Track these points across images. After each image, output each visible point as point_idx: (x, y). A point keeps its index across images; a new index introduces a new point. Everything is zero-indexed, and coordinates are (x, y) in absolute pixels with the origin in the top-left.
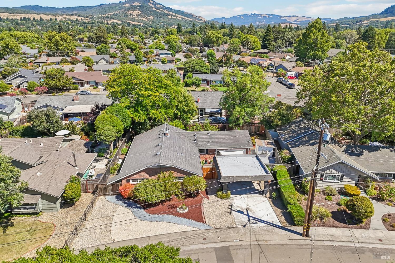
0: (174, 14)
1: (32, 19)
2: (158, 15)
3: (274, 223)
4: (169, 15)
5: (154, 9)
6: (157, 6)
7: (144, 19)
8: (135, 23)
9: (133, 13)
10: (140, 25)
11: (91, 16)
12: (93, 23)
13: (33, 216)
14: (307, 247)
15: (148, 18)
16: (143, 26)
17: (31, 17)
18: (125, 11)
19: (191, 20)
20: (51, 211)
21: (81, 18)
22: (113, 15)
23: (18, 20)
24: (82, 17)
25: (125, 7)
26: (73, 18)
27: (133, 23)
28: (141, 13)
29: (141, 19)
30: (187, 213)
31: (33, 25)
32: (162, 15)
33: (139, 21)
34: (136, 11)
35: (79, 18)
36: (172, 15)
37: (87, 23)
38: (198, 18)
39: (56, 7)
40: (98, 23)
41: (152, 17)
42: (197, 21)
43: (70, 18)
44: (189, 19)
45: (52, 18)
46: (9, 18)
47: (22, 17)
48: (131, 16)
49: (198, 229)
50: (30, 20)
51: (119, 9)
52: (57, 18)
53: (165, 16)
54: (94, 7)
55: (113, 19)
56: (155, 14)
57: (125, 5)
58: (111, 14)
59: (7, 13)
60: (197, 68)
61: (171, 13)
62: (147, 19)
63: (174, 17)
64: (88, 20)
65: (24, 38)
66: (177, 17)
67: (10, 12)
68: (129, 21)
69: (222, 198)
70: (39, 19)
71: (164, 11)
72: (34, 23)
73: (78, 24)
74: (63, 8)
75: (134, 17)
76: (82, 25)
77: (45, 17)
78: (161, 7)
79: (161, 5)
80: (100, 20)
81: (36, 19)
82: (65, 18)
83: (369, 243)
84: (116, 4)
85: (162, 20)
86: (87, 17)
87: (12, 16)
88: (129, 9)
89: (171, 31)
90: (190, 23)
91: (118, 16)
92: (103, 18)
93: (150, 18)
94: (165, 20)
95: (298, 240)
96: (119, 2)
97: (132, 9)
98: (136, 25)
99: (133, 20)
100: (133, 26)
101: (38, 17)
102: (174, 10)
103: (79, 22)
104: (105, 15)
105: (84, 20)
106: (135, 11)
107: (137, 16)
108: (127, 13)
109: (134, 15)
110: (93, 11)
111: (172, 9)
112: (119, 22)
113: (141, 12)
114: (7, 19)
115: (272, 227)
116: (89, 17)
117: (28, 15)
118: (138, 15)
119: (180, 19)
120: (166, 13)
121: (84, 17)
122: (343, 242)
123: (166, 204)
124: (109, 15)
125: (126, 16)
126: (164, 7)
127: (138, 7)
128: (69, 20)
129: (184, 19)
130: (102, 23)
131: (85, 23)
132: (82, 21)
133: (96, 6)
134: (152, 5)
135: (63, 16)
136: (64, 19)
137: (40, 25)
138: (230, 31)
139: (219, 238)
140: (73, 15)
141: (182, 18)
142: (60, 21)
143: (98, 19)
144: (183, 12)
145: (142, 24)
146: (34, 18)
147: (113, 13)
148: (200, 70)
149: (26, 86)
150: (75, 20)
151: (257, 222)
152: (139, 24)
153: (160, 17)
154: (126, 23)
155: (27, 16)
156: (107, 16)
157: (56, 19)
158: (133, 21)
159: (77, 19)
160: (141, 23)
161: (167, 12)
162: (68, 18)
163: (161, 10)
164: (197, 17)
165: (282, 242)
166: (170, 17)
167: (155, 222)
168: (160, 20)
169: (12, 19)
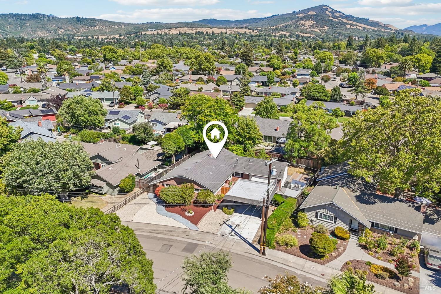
0: (354, 23)
1: (205, 33)
2: (334, 25)
3: (247, 240)
4: (347, 24)
5: (331, 18)
6: (335, 14)
7: (315, 30)
8: (304, 34)
9: (305, 23)
10: (311, 37)
11: (260, 29)
12: (260, 36)
13: (100, 195)
14: (255, 261)
15: (321, 28)
16: (313, 38)
17: (204, 30)
18: (296, 22)
19: (376, 29)
20: (111, 195)
21: (249, 31)
22: (283, 26)
23: (193, 34)
24: (251, 29)
25: (298, 17)
26: (242, 31)
27: (303, 35)
28: (314, 24)
29: (313, 30)
30: (190, 217)
31: (204, 38)
32: (339, 25)
33: (310, 32)
34: (310, 21)
35: (248, 31)
36: (351, 25)
37: (255, 36)
38: (386, 27)
39: (230, 20)
40: (265, 35)
41: (326, 28)
42: (383, 30)
43: (239, 31)
44: (373, 28)
45: (223, 32)
46: (186, 32)
47: (197, 31)
48: (303, 27)
49: (188, 228)
50: (204, 33)
51: (291, 20)
52: (227, 31)
53: (342, 26)
54: (266, 18)
55: (282, 31)
56: (331, 23)
57: (298, 15)
58: (281, 25)
59: (186, 28)
60: (313, 94)
61: (350, 22)
62: (320, 30)
63: (353, 26)
64: (256, 32)
65: (186, 54)
66: (358, 27)
67: (189, 26)
68: (299, 33)
69: (225, 213)
70: (211, 32)
71: (343, 20)
72: (206, 36)
73: (246, 37)
74: (236, 21)
75: (306, 27)
76: (249, 39)
77: (217, 31)
78: (340, 15)
79: (341, 12)
80: (268, 33)
81: (208, 33)
82: (235, 32)
83: (311, 274)
84: (289, 14)
85: (338, 31)
86: (256, 30)
87: (189, 30)
88: (302, 19)
89: (338, 45)
90: (374, 33)
91: (287, 27)
92: (272, 30)
93: (324, 28)
94: (341, 31)
95: (254, 255)
96: (293, 12)
97: (305, 20)
98: (305, 37)
99: (304, 31)
100: (302, 38)
101: (210, 31)
102: (356, 18)
103: (247, 36)
104: (274, 27)
105: (253, 33)
106: (307, 22)
107: (309, 27)
108: (299, 24)
109: (306, 26)
110: (264, 22)
111: (353, 17)
112: (289, 34)
113: (314, 22)
114: (185, 33)
115: (243, 241)
116: (258, 29)
117: (203, 29)
118: (311, 25)
119: (361, 28)
120: (344, 23)
121: (253, 30)
122: (289, 266)
123: (182, 207)
124: (279, 26)
125: (297, 27)
126: (344, 14)
127: (313, 17)
128: (239, 33)
129: (366, 28)
130: (270, 35)
131: (252, 36)
132: (250, 35)
133: (268, 17)
134: (329, 14)
135: (234, 29)
136: (233, 33)
137: (210, 39)
138: (411, 46)
139: (197, 238)
140: (242, 28)
141: (364, 28)
142: (230, 35)
143: (266, 32)
144: (367, 20)
145: (312, 36)
146: (207, 32)
147: (283, 25)
148: (317, 96)
149: (158, 102)
150: (244, 33)
151: (235, 235)
152: (309, 35)
153: (337, 27)
154: (295, 35)
155: (201, 30)
156: (276, 28)
157: (226, 33)
158: (303, 33)
159: (245, 32)
160: (312, 34)
161: (345, 21)
162: (238, 32)
163: (338, 19)
164: (385, 25)
165: (240, 253)
166: (348, 26)
167: (165, 217)
168: (335, 31)
169: (189, 33)
